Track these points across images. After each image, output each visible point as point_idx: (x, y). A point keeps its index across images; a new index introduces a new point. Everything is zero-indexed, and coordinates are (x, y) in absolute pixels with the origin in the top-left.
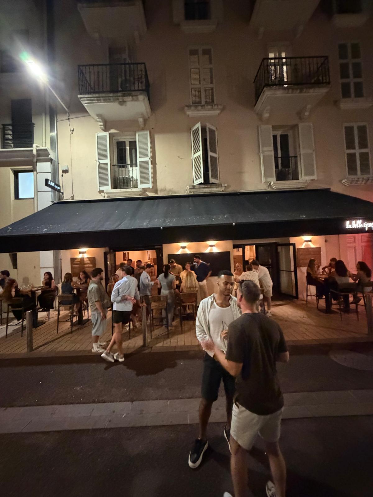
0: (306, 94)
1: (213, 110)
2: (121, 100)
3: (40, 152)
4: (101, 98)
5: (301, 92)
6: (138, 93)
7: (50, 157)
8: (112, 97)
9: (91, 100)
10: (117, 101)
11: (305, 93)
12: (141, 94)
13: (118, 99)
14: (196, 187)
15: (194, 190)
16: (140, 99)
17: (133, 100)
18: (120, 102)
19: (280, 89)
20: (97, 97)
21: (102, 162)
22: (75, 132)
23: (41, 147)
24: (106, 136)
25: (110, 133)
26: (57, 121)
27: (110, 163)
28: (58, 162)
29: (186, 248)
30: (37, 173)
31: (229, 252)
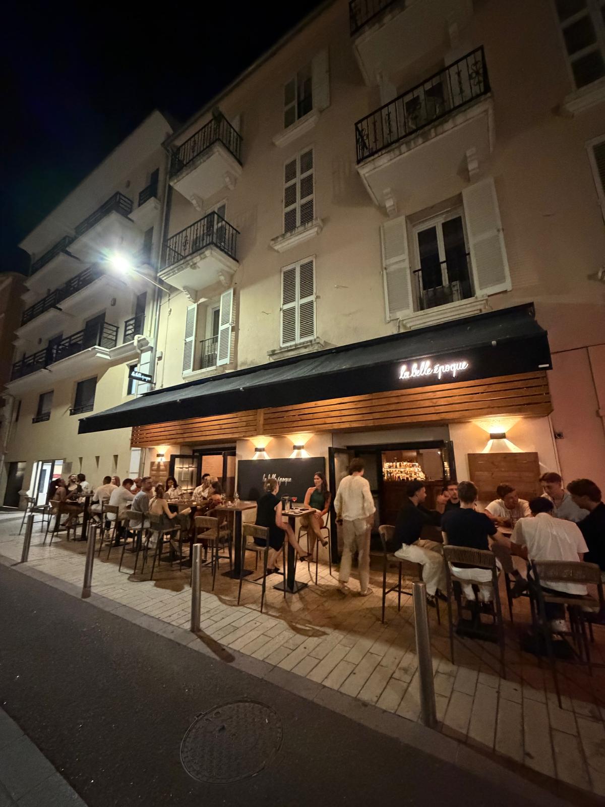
0: (438, 138)
1: (307, 230)
2: (191, 264)
3: (141, 342)
4: (175, 269)
5: (426, 139)
6: (204, 249)
7: (149, 345)
8: (183, 264)
9: (168, 275)
10: (189, 266)
11: (436, 135)
12: (206, 250)
13: (189, 264)
14: (276, 352)
15: (275, 357)
16: (207, 255)
17: (201, 259)
18: (191, 266)
19: (382, 155)
20: (171, 270)
21: (188, 340)
22: (172, 312)
23: (142, 337)
24: (194, 308)
25: (199, 303)
26: (160, 305)
27: (196, 340)
28: (156, 349)
29: (264, 451)
30: (141, 365)
31: (324, 458)
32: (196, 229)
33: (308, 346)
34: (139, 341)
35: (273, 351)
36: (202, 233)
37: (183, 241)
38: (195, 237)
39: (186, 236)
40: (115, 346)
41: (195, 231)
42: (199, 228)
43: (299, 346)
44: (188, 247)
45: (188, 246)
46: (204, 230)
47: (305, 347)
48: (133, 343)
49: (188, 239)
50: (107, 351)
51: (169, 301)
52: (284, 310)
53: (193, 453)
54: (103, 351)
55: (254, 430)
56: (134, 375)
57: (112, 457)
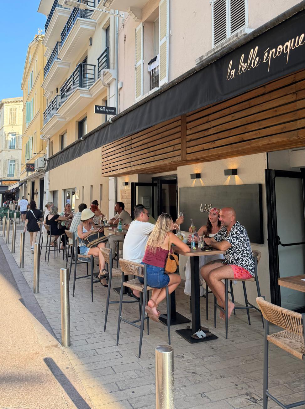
3: (107, 76)
7: (112, 77)
21: (138, 65)
23: (107, 70)
24: (141, 28)
25: (145, 21)
26: (118, 34)
27: (143, 63)
28: (118, 80)
29: (200, 177)
30: (110, 99)
31: (260, 186)
34: (104, 75)
40: (93, 84)
50: (87, 91)
51: (124, 27)
52: (214, 3)
53: (153, 181)
54: (84, 91)
55: (179, 154)
56: (99, 109)
57: (99, 186)
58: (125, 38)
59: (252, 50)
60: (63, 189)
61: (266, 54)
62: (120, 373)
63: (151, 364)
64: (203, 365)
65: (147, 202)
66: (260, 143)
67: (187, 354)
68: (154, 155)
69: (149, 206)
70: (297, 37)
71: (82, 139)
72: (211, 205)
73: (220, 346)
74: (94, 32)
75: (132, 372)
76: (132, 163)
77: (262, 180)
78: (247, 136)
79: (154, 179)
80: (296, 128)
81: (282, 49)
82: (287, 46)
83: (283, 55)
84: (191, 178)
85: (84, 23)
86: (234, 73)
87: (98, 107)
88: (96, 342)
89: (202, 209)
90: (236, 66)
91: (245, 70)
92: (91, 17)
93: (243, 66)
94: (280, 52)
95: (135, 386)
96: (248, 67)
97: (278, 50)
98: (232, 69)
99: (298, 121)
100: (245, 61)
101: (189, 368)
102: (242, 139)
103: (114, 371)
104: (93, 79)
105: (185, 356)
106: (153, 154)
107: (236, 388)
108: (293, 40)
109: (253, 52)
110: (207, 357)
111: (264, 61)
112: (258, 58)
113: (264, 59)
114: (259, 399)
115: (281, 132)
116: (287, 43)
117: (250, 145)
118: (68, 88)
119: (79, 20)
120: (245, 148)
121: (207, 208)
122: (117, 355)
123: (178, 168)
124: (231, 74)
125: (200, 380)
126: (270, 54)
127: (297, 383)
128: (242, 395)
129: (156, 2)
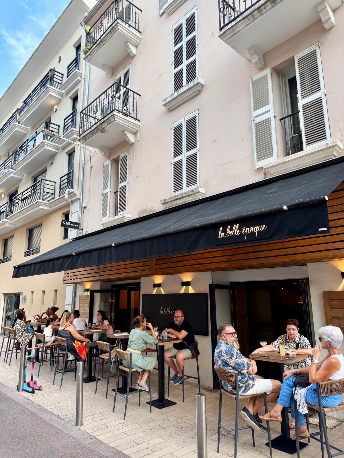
1: (190, 89)
3: (71, 195)
6: (109, 116)
7: (77, 197)
8: (95, 129)
9: (84, 139)
12: (111, 116)
13: (99, 129)
15: (167, 205)
16: (112, 121)
17: (108, 124)
18: (101, 130)
20: (86, 135)
21: (105, 192)
22: (93, 168)
23: (72, 190)
24: (109, 164)
25: (112, 160)
26: (84, 162)
27: (110, 192)
28: (82, 200)
29: (160, 287)
30: (72, 214)
31: (207, 294)
32: (103, 98)
33: (191, 195)
34: (69, 194)
35: (165, 200)
36: (107, 102)
37: (95, 109)
38: (103, 106)
39: (97, 105)
40: (54, 199)
41: (103, 100)
42: (105, 97)
43: (184, 196)
44: (98, 115)
45: (98, 113)
46: (109, 99)
47: (189, 196)
48: (65, 196)
49: (98, 108)
50: (47, 204)
51: (90, 159)
52: (174, 163)
53: (112, 288)
54: (44, 204)
55: (149, 269)
56: (65, 223)
57: (54, 291)
58: (92, 167)
59: (235, 225)
60: (3, 294)
61: (244, 230)
62: (132, 435)
63: (150, 427)
64: (184, 422)
65: (107, 306)
66: (212, 266)
67: (171, 417)
68: (125, 268)
69: (108, 310)
70: (261, 226)
71: (74, 254)
72: (169, 308)
73: (189, 409)
74: (56, 153)
75: (141, 433)
76: (101, 273)
77: (207, 290)
78: (203, 261)
79: (113, 286)
80: (235, 260)
81: (253, 229)
82: (256, 229)
83: (254, 233)
84: (154, 287)
85: (49, 145)
86: (223, 235)
87: (64, 221)
88: (102, 420)
89: (162, 311)
90: (224, 231)
91: (231, 235)
92: (56, 141)
93: (229, 232)
94: (252, 231)
95: (147, 441)
96: (232, 234)
97: (251, 230)
98: (222, 233)
99: (237, 255)
100: (231, 230)
101: (177, 425)
102: (200, 262)
103: (127, 435)
104: (53, 194)
105: (170, 419)
106: (123, 267)
107: (210, 431)
108: (259, 226)
109: (236, 227)
110: (185, 417)
111: (243, 233)
112: (239, 230)
113: (243, 232)
114: (226, 434)
115: (226, 261)
116: (255, 227)
117: (205, 267)
118: (23, 198)
119: (44, 142)
120: (201, 268)
121: (166, 310)
122: (123, 425)
123: (141, 278)
124: (222, 235)
125: (186, 430)
126: (246, 230)
127: (243, 422)
128: (215, 433)
129: (124, 148)
